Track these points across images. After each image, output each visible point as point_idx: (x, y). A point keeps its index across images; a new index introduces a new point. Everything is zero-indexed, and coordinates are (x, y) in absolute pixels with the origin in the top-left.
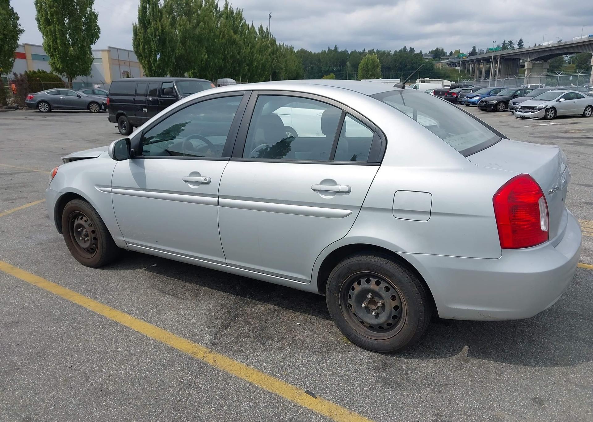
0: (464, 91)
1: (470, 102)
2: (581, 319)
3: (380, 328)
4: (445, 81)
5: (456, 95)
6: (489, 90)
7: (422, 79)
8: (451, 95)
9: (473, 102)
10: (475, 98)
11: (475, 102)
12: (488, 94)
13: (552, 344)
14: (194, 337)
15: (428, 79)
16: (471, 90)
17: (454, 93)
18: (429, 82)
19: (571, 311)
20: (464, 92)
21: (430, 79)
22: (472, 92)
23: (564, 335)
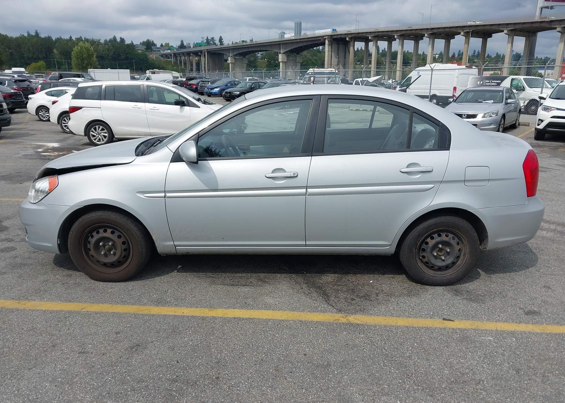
0: (203, 82)
1: (212, 93)
4: (173, 72)
5: (195, 86)
6: (226, 82)
7: (152, 70)
8: (190, 86)
9: (214, 93)
10: (215, 89)
11: (217, 93)
12: (225, 86)
15: (157, 70)
16: (209, 81)
17: (193, 84)
18: (158, 73)
20: (203, 84)
21: (160, 71)
22: (211, 83)
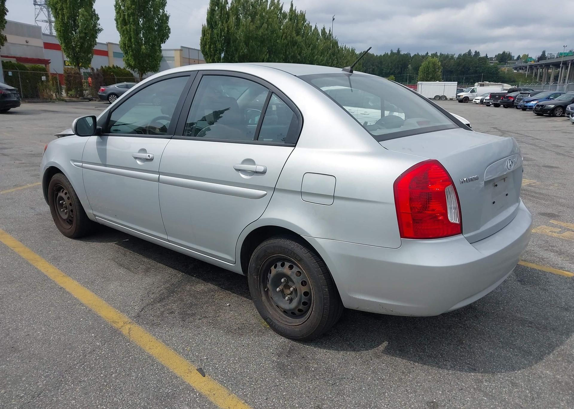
0: (521, 95)
1: (527, 106)
2: (529, 326)
3: (292, 314)
4: (505, 85)
5: (513, 99)
6: (549, 94)
7: (481, 83)
8: (507, 99)
9: (530, 106)
10: (532, 102)
11: (533, 106)
12: (546, 99)
13: (482, 348)
14: (123, 308)
15: (488, 82)
16: (529, 94)
17: (511, 97)
18: (488, 85)
19: (522, 318)
20: (521, 96)
21: (490, 83)
22: (530, 96)
23: (499, 341)
